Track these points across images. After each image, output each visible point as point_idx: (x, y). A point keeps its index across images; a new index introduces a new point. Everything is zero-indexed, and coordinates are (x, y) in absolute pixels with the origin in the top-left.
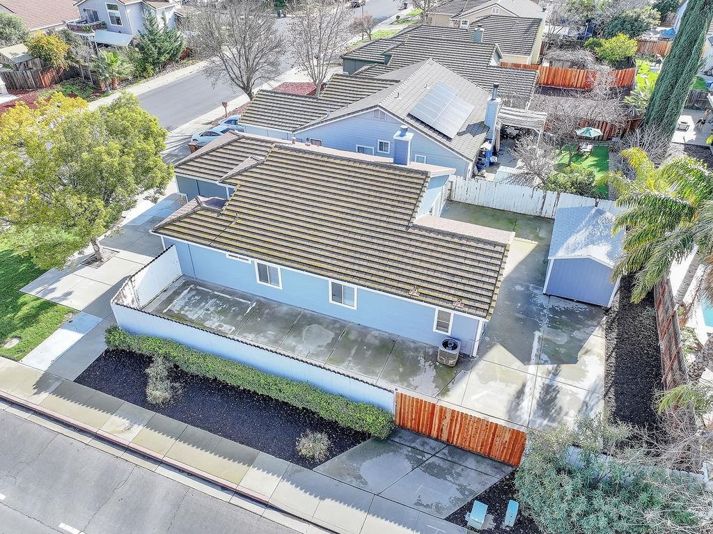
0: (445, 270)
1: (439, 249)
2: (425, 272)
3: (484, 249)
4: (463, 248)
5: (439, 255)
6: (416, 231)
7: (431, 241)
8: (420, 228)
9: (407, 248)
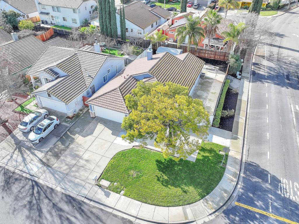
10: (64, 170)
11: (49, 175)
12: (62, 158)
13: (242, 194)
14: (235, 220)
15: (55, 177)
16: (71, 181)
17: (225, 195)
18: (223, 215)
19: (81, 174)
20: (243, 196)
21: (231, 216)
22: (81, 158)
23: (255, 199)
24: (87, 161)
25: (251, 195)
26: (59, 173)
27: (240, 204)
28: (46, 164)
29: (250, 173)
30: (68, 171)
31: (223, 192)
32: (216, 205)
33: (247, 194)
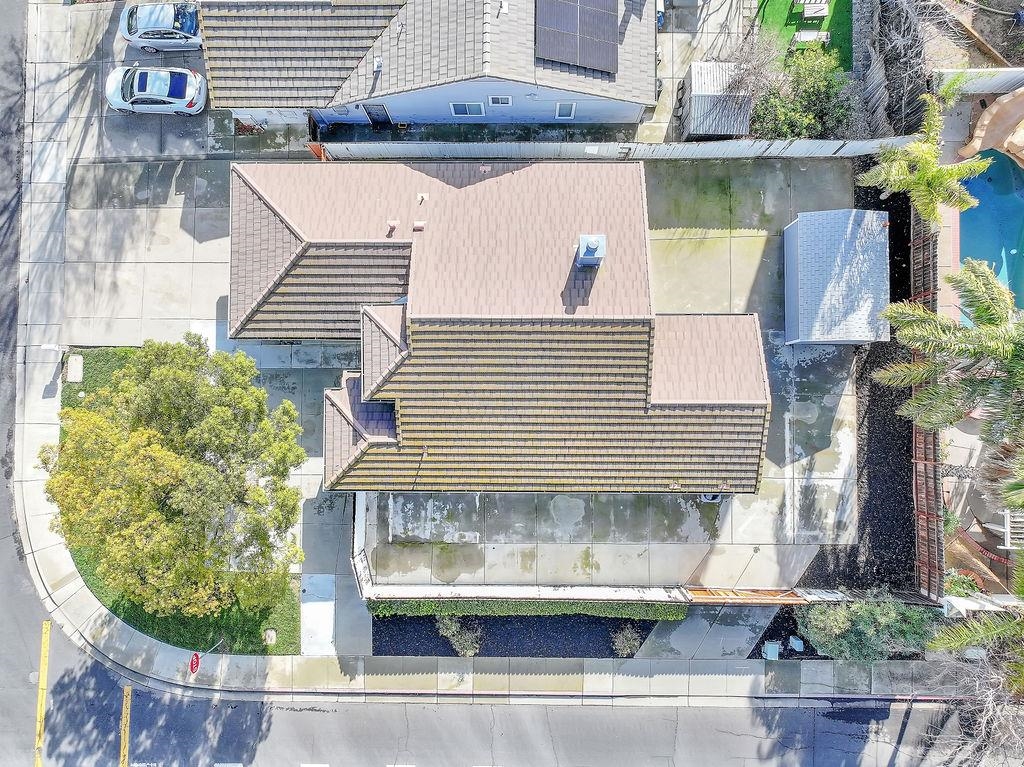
0: (702, 452)
1: (690, 428)
2: (681, 460)
3: (741, 417)
4: (718, 421)
5: (692, 436)
6: (658, 412)
7: (678, 421)
8: (662, 407)
9: (652, 436)
10: (71, 247)
11: (46, 219)
12: (101, 213)
13: (157, 702)
14: (86, 690)
15: (48, 237)
16: (50, 286)
17: (139, 662)
18: (89, 663)
19: (77, 297)
20: (151, 705)
21: (92, 682)
22: (117, 262)
23: (154, 731)
24: (115, 286)
25: (161, 722)
26: (60, 238)
27: (129, 697)
28: (70, 188)
29: (229, 718)
30: (74, 257)
31: (144, 656)
32: (105, 644)
33: (161, 713)
